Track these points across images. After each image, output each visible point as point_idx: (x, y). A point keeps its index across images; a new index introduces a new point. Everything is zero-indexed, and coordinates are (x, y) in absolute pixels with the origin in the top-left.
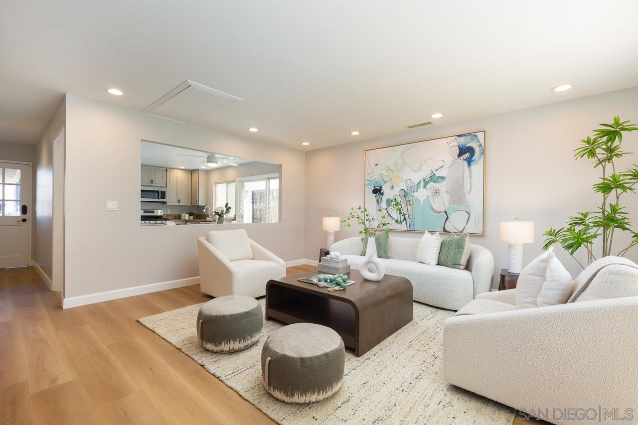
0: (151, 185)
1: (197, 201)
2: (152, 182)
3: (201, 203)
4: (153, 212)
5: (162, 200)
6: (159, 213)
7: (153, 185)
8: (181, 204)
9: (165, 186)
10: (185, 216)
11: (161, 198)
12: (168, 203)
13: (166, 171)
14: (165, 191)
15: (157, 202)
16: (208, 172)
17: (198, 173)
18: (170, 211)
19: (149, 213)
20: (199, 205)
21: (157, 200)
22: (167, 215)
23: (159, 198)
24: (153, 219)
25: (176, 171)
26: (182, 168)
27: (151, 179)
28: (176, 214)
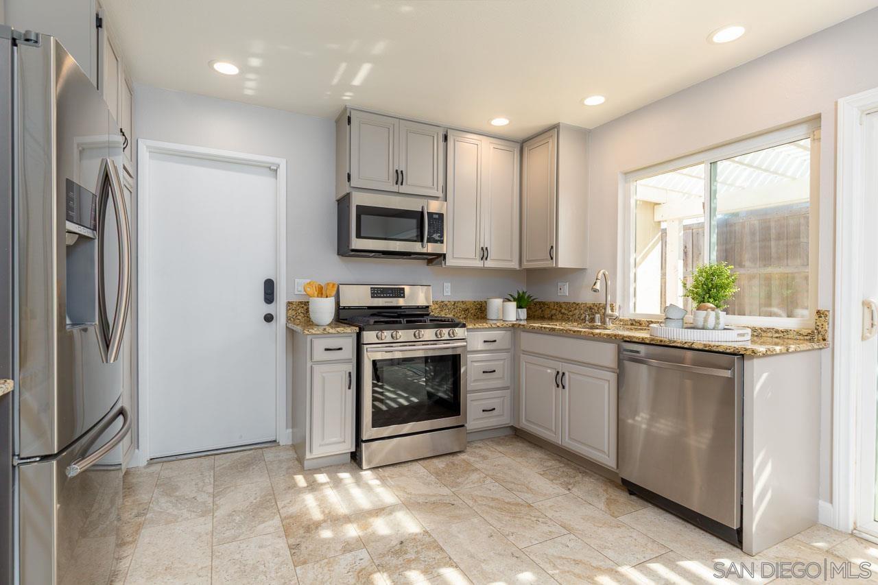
0: (395, 188)
1: (552, 252)
2: (399, 177)
3: (565, 260)
4: (399, 293)
5: (430, 248)
6: (417, 297)
7: (403, 189)
8: (489, 264)
9: (440, 194)
10: (504, 310)
11: (429, 241)
12: (450, 262)
13: (446, 138)
14: (441, 216)
15: (413, 256)
16: (587, 136)
17: (554, 141)
18: (449, 289)
19: (390, 297)
20: (560, 265)
21: (417, 247)
22: (443, 306)
23: (422, 241)
24: (408, 322)
25: (476, 142)
26: (500, 122)
27: (396, 168)
28: (467, 300)
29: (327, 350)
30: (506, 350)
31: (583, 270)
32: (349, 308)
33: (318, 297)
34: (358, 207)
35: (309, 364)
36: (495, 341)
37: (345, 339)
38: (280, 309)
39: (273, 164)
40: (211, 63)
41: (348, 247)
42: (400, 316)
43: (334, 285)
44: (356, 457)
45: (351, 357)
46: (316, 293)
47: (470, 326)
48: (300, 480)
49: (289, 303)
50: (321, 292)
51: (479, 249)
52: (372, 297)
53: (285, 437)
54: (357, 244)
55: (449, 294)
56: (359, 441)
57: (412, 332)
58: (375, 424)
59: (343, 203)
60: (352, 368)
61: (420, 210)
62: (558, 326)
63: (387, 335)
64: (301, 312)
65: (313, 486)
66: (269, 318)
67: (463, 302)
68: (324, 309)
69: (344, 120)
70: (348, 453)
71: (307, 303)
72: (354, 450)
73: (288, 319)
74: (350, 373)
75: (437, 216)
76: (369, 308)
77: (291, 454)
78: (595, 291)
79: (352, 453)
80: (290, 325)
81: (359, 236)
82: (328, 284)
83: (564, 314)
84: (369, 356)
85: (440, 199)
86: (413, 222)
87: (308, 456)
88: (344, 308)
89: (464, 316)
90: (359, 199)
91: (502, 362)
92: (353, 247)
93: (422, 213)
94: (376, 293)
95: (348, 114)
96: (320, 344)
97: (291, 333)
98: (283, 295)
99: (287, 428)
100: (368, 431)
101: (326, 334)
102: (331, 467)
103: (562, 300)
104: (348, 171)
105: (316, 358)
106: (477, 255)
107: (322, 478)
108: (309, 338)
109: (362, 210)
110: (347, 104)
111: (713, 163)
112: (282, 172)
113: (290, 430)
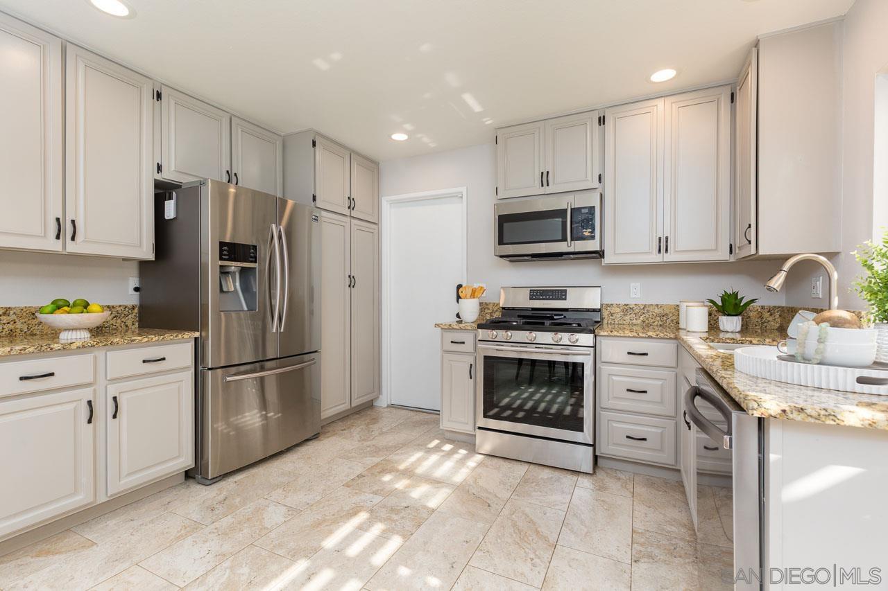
0: (542, 190)
2: (545, 178)
4: (560, 295)
7: (549, 190)
8: (672, 257)
9: (596, 185)
11: (574, 239)
15: (565, 256)
19: (549, 299)
20: (763, 252)
21: (563, 247)
22: (627, 309)
23: (566, 240)
27: (542, 170)
29: (453, 342)
32: (513, 309)
34: (500, 217)
36: (646, 354)
37: (469, 335)
45: (472, 350)
51: (654, 240)
52: (530, 299)
54: (500, 250)
55: (638, 296)
60: (473, 360)
61: (565, 207)
63: (498, 334)
67: (657, 305)
72: (476, 433)
74: (471, 366)
75: (584, 211)
81: (501, 243)
84: (482, 352)
88: (508, 309)
89: (660, 323)
91: (659, 382)
92: (497, 253)
93: (566, 210)
94: (535, 295)
95: (496, 135)
100: (481, 420)
101: (452, 330)
102: (463, 442)
104: (496, 186)
105: (445, 347)
106: (653, 248)
109: (503, 219)
112: (464, 196)
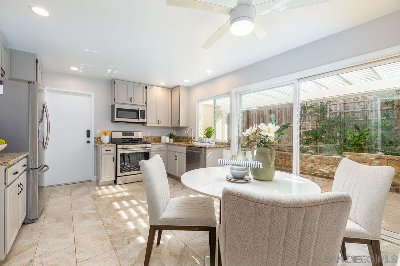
0: (130, 103)
1: (178, 122)
2: (131, 100)
5: (141, 120)
6: (138, 135)
7: (132, 103)
8: (161, 125)
9: (144, 104)
10: (165, 139)
11: (141, 118)
12: (148, 125)
13: (146, 88)
14: (145, 111)
15: (136, 123)
16: (189, 89)
17: (178, 90)
18: (149, 133)
19: (129, 135)
20: (181, 126)
21: (137, 120)
22: (147, 138)
23: (138, 119)
24: (132, 142)
25: (156, 89)
26: (163, 84)
27: (130, 97)
28: (156, 136)
29: (106, 150)
30: (165, 151)
31: (188, 127)
32: (115, 139)
33: (104, 135)
34: (117, 109)
35: (100, 155)
36: (160, 148)
37: (112, 147)
38: (92, 139)
39: (90, 94)
40: (69, 68)
41: (114, 120)
42: (129, 141)
43: (109, 132)
44: (115, 182)
45: (114, 153)
46: (103, 134)
47: (152, 144)
48: (97, 188)
49: (95, 137)
50: (105, 134)
51: (157, 121)
53: (94, 179)
54: (117, 119)
55: (150, 134)
56: (116, 177)
57: (133, 145)
58: (121, 172)
59: (113, 106)
60: (114, 156)
61: (138, 109)
62: (180, 143)
63: (125, 146)
64: (98, 140)
65: (101, 189)
66: (88, 142)
67: (154, 137)
68: (106, 139)
69: (113, 82)
70: (113, 181)
71: (101, 137)
72: (115, 179)
73: (95, 142)
74: (114, 157)
75: (143, 111)
76: (122, 139)
77: (96, 183)
78: (187, 133)
79: (115, 181)
80: (95, 144)
81: (117, 117)
82: (107, 132)
83: (184, 140)
84: (120, 152)
85: (145, 106)
86: (135, 113)
87: (100, 181)
88: (114, 139)
89: (155, 141)
90: (117, 106)
91: (163, 154)
92: (116, 120)
93: (138, 110)
94: (124, 134)
95: (114, 81)
96: (104, 149)
97: (96, 147)
98: (93, 135)
99: (94, 176)
100: (119, 174)
101: (106, 146)
102: (107, 185)
103: (184, 136)
104: (114, 98)
105: (103, 153)
106: (157, 122)
107: (103, 187)
108: (100, 147)
109: (118, 109)
110: (114, 78)
111: (215, 100)
112: (93, 96)
113: (96, 177)
